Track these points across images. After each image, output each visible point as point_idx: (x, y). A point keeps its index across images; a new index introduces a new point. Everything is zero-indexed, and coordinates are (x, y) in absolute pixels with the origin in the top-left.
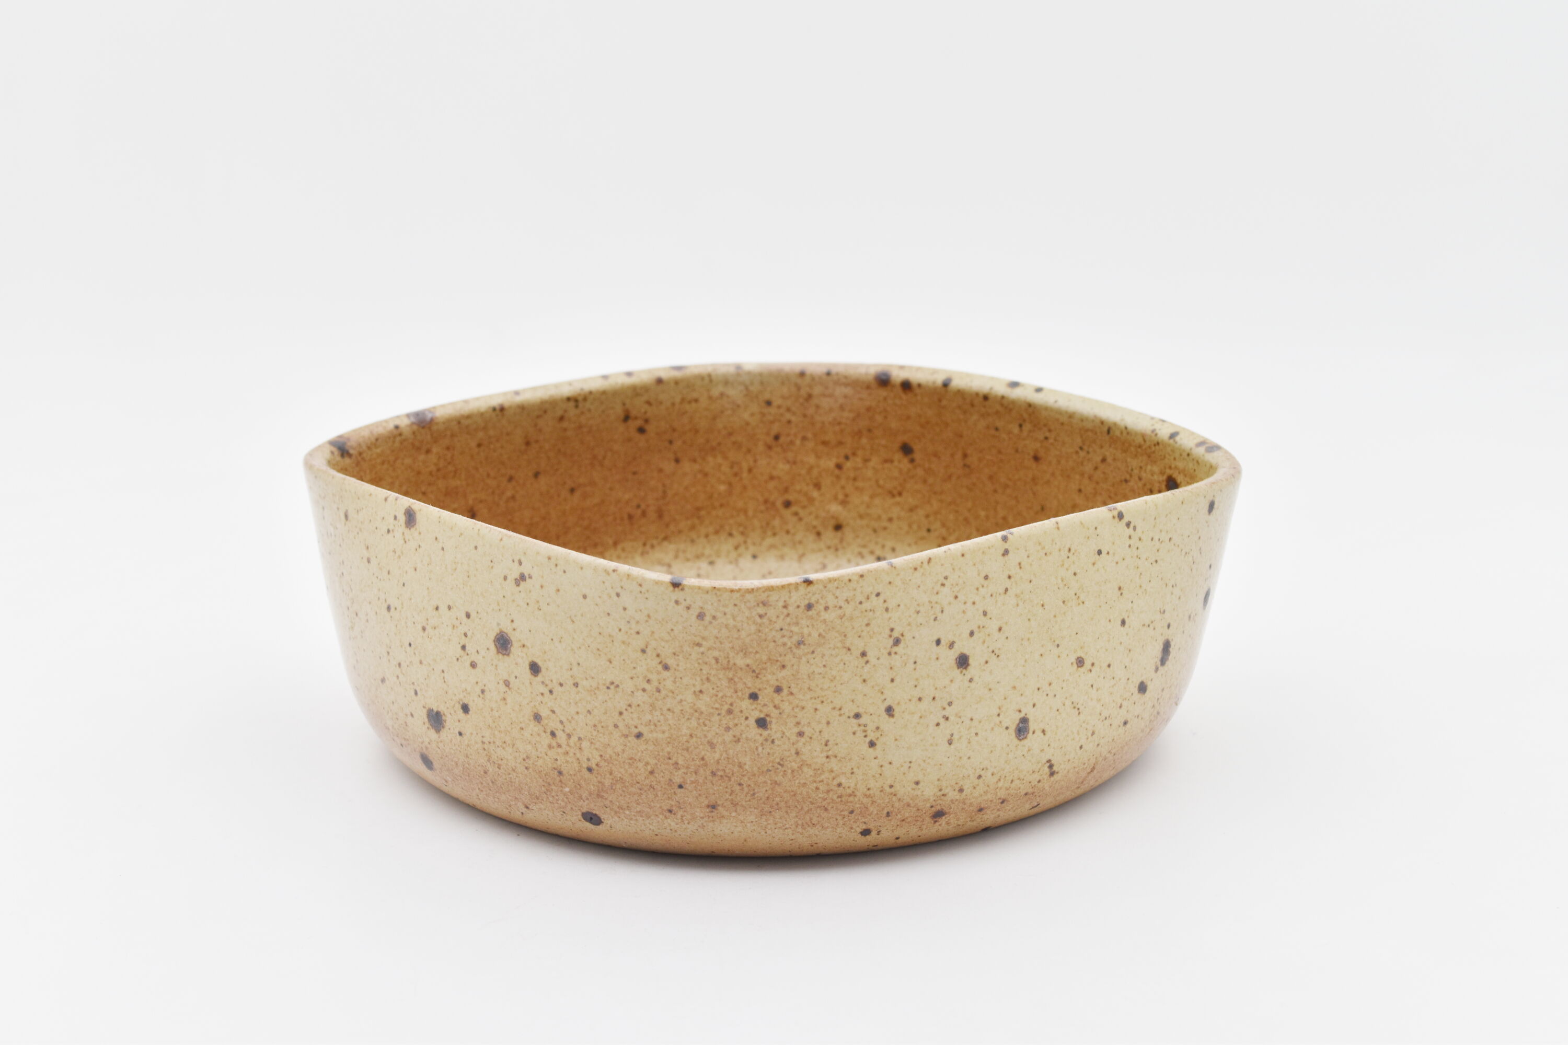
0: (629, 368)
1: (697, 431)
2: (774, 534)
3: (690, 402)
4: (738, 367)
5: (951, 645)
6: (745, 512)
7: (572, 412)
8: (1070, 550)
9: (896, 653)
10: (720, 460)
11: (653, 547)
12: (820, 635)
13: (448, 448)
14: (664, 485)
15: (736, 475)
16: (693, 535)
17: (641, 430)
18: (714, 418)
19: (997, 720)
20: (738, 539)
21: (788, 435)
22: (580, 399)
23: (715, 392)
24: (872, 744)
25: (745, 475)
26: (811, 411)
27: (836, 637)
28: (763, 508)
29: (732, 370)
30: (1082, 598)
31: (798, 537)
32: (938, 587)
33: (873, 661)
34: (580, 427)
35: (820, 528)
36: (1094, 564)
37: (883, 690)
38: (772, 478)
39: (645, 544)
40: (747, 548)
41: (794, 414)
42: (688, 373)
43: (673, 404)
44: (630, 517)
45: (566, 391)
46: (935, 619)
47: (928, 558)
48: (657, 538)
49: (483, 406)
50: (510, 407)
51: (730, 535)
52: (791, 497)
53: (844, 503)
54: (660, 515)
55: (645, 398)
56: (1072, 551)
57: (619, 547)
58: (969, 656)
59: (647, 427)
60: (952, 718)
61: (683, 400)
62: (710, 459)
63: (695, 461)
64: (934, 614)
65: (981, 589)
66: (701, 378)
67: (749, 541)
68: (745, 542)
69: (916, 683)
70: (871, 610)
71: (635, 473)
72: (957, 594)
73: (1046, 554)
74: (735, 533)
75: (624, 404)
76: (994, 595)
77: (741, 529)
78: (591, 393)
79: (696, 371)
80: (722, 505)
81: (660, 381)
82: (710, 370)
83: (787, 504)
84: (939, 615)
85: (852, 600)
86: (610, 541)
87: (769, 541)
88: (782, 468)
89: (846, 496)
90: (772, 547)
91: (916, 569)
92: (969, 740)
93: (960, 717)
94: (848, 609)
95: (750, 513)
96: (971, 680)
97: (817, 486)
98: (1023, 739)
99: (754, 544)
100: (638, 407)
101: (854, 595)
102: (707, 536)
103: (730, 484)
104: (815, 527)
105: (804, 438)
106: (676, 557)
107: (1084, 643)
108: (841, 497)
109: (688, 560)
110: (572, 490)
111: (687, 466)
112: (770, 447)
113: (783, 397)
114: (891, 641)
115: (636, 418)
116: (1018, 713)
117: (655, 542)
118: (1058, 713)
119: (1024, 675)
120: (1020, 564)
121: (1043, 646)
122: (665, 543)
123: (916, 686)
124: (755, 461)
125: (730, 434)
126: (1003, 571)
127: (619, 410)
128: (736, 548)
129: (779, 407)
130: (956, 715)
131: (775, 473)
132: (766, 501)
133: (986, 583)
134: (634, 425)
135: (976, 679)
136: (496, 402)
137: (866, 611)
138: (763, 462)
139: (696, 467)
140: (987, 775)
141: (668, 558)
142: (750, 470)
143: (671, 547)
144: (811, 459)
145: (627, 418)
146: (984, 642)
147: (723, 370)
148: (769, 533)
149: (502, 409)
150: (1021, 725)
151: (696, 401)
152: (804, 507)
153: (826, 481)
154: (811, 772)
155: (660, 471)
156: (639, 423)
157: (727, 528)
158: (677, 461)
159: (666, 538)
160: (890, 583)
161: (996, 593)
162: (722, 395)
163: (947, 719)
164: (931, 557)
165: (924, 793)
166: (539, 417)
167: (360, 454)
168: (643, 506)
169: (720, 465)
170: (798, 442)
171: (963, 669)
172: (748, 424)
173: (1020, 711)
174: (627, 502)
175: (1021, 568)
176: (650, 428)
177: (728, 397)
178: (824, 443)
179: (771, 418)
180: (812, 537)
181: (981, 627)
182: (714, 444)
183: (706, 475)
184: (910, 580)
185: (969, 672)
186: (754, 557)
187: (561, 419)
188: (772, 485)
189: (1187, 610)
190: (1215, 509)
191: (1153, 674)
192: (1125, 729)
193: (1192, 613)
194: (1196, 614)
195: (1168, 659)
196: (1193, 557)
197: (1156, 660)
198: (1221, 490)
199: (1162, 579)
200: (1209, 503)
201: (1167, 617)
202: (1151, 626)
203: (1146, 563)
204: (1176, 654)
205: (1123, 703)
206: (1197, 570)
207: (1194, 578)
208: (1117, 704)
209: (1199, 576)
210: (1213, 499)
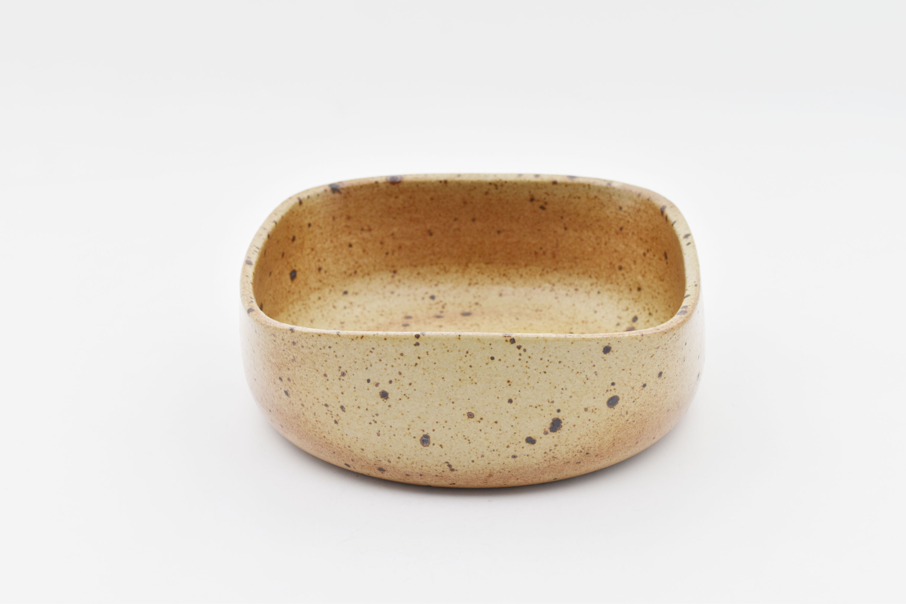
0: (537, 172)
1: (578, 215)
2: (612, 283)
3: (575, 198)
4: (609, 183)
5: (377, 385)
6: (600, 266)
7: (493, 191)
8: (467, 352)
9: (343, 380)
10: (590, 234)
11: (547, 272)
12: (302, 359)
13: (411, 198)
14: (557, 240)
15: (598, 244)
16: (571, 271)
17: (542, 208)
18: (589, 210)
19: (408, 431)
20: (594, 280)
21: (627, 229)
22: (499, 184)
23: (592, 194)
24: (336, 422)
25: (603, 245)
26: (638, 219)
27: (310, 363)
28: (609, 266)
29: (604, 184)
30: (475, 380)
31: (622, 288)
32: (368, 352)
33: (331, 380)
34: (500, 199)
35: (632, 287)
36: (487, 364)
37: (338, 397)
38: (616, 251)
39: (543, 270)
40: (597, 287)
41: (631, 218)
42: (576, 181)
43: (564, 197)
44: (536, 253)
45: (490, 179)
46: (367, 368)
47: (362, 336)
48: (550, 268)
49: (434, 179)
50: (452, 182)
51: (590, 277)
52: (623, 265)
53: (643, 276)
54: (554, 256)
55: (544, 191)
56: (470, 353)
57: (528, 268)
58: (388, 393)
59: (547, 207)
60: (378, 422)
61: (570, 196)
62: (585, 232)
63: (576, 231)
64: (366, 366)
65: (397, 360)
66: (583, 185)
67: (599, 283)
68: (597, 283)
69: (356, 399)
70: (327, 354)
71: (539, 230)
72: (381, 359)
73: (448, 351)
74: (593, 276)
75: (530, 192)
76: (407, 365)
77: (596, 275)
78: (506, 182)
79: (581, 181)
80: (588, 259)
81: (555, 183)
82: (591, 182)
83: (620, 268)
84: (369, 367)
85: (315, 346)
86: (523, 264)
87: (608, 286)
88: (621, 247)
89: (645, 273)
90: (609, 290)
91: (353, 340)
92: (390, 437)
93: (384, 423)
94: (314, 350)
95: (602, 268)
96: (390, 406)
97: (635, 262)
98: (426, 446)
99: (601, 285)
100: (539, 194)
101: (316, 344)
102: (578, 274)
103: (594, 249)
104: (630, 285)
105: (633, 233)
106: (559, 281)
107: (475, 405)
108: (643, 272)
109: (565, 284)
110: (499, 232)
111: (571, 233)
112: (617, 233)
113: (628, 207)
114: (340, 373)
115: (539, 201)
116: (422, 432)
117: (549, 270)
118: (452, 439)
119: (427, 412)
120: (427, 352)
121: (441, 400)
122: (555, 272)
123: (356, 400)
124: (609, 239)
125: (598, 221)
126: (414, 354)
127: (527, 194)
128: (592, 285)
129: (625, 212)
130: (381, 422)
131: (618, 249)
132: (611, 263)
133: (401, 357)
134: (537, 205)
135: (393, 406)
136: (442, 178)
137: (324, 354)
138: (613, 241)
139: (577, 234)
140: (404, 458)
141: (554, 280)
142: (606, 244)
143: (558, 275)
144: (634, 246)
145: (532, 200)
146: (399, 388)
147: (599, 183)
148: (609, 281)
149: (446, 182)
150: (424, 438)
151: (579, 198)
152: (627, 272)
153: (639, 261)
154: (311, 426)
155: (555, 232)
156: (541, 204)
157: (589, 272)
158: (566, 229)
159: (556, 269)
160: (337, 343)
161: (409, 364)
162: (596, 197)
163: (376, 422)
164: (364, 336)
165: (367, 456)
166: (470, 190)
167: (348, 193)
168: (544, 249)
169: (590, 237)
170: (630, 234)
171: (385, 399)
172: (608, 217)
173: (423, 431)
174: (534, 245)
175: (428, 354)
176: (549, 207)
177: (599, 199)
178: (641, 239)
179: (620, 217)
180: (627, 290)
181: (397, 380)
182: (588, 224)
183: (582, 240)
184: (349, 344)
185: (388, 402)
186: (599, 293)
187: (487, 193)
188: (615, 255)
189: (582, 405)
190: (612, 351)
191: (542, 435)
192: (514, 460)
193: (590, 407)
194: (596, 409)
195: (560, 429)
196: (586, 376)
197: (545, 427)
198: (619, 342)
199: (550, 383)
200: (604, 347)
201: (557, 406)
202: (538, 408)
203: (535, 372)
204: (571, 428)
205: (511, 445)
206: (592, 384)
207: (588, 388)
208: (504, 444)
209: (595, 387)
210: (608, 346)
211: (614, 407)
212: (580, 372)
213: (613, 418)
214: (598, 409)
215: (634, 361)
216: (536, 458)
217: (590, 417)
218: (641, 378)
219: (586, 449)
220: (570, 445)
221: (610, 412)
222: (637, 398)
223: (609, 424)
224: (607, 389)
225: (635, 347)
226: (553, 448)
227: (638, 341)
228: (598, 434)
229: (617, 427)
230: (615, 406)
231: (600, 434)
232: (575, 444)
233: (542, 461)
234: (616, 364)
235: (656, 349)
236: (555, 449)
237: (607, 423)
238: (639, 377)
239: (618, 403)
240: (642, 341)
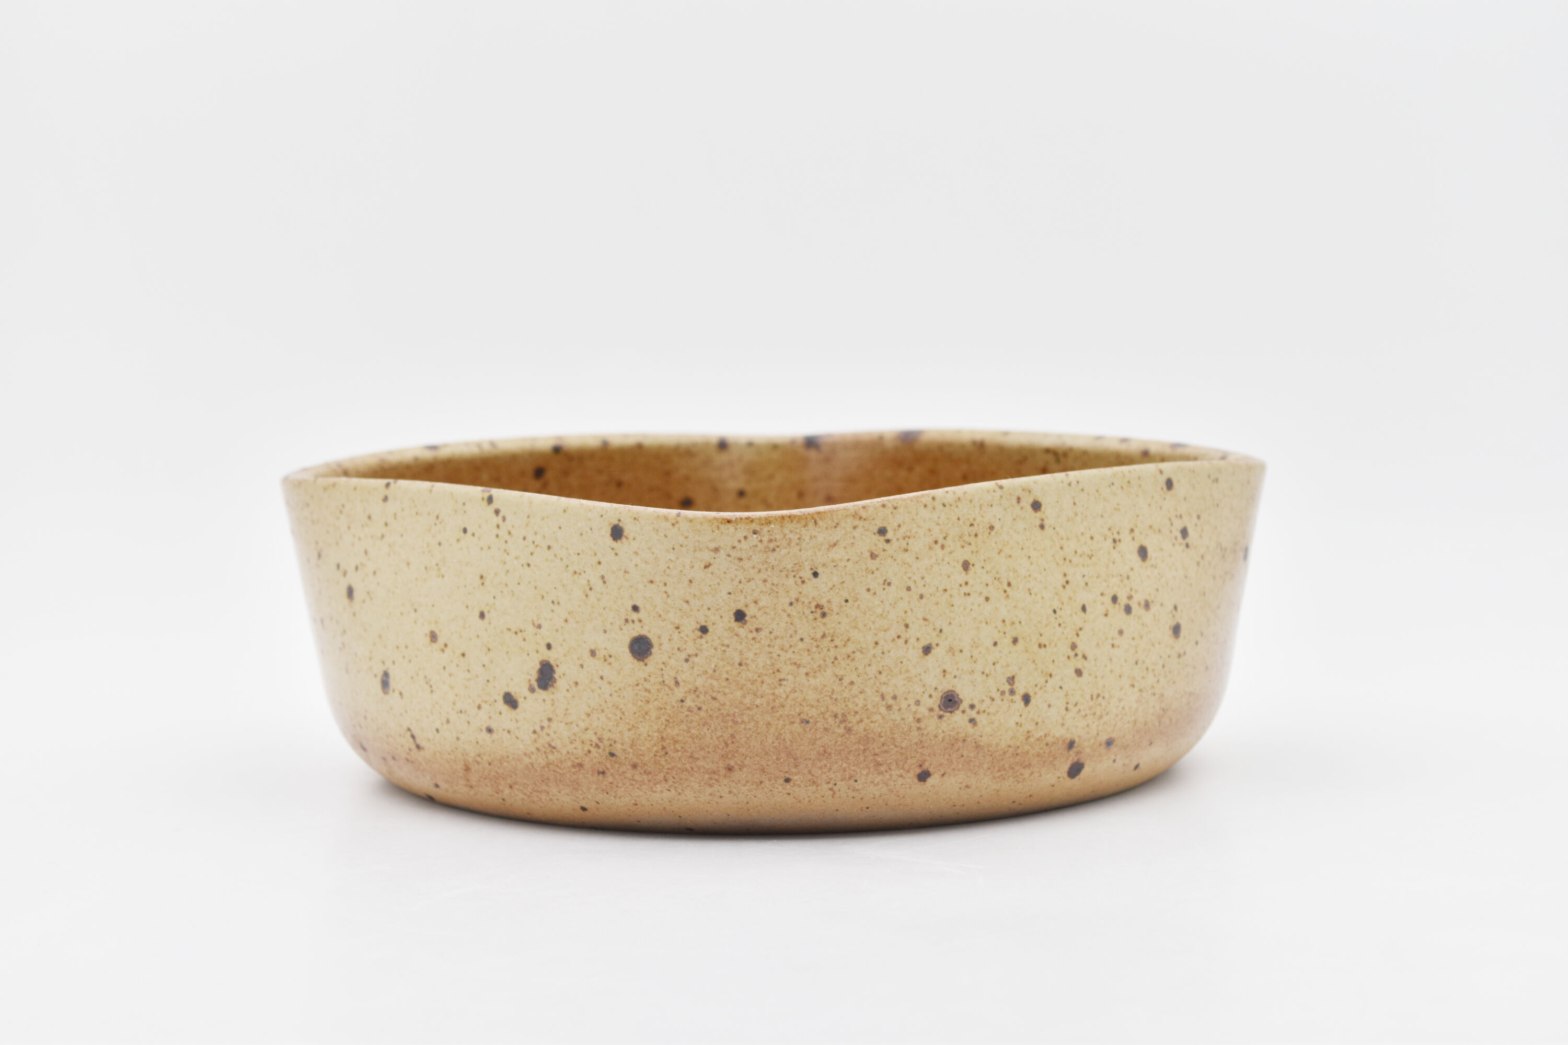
8: (438, 517)
19: (370, 664)
30: (443, 570)
36: (458, 541)
56: (440, 519)
58: (355, 590)
96: (356, 615)
98: (386, 693)
107: (439, 618)
116: (381, 664)
118: (413, 681)
135: (359, 615)
146: (364, 580)
150: (384, 677)
161: (375, 536)
171: (351, 601)
173: (383, 662)
181: (363, 564)
185: (355, 607)
189: (585, 642)
190: (627, 538)
191: (525, 692)
192: (491, 737)
193: (599, 650)
194: (610, 656)
195: (552, 686)
196: (588, 581)
197: (529, 677)
198: (635, 519)
199: (536, 588)
200: (611, 527)
201: (547, 635)
202: (519, 634)
203: (515, 562)
204: (571, 687)
205: (483, 705)
206: (599, 600)
207: (593, 607)
208: (474, 701)
209: (604, 609)
210: (618, 524)
211: (645, 660)
212: (578, 571)
213: (648, 686)
214: (615, 657)
215: (669, 567)
216: (522, 741)
217: (603, 671)
218: (691, 610)
219: (607, 743)
220: (574, 725)
221: (639, 670)
222: (692, 655)
223: (641, 696)
224: (626, 617)
225: (666, 536)
226: (546, 724)
227: (669, 525)
228: (623, 713)
229: (661, 709)
230: (646, 658)
231: (626, 713)
232: (582, 725)
233: (533, 749)
234: (636, 565)
235: (712, 550)
236: (549, 726)
237: (637, 695)
238: (685, 606)
239: (651, 654)
240: (677, 525)
